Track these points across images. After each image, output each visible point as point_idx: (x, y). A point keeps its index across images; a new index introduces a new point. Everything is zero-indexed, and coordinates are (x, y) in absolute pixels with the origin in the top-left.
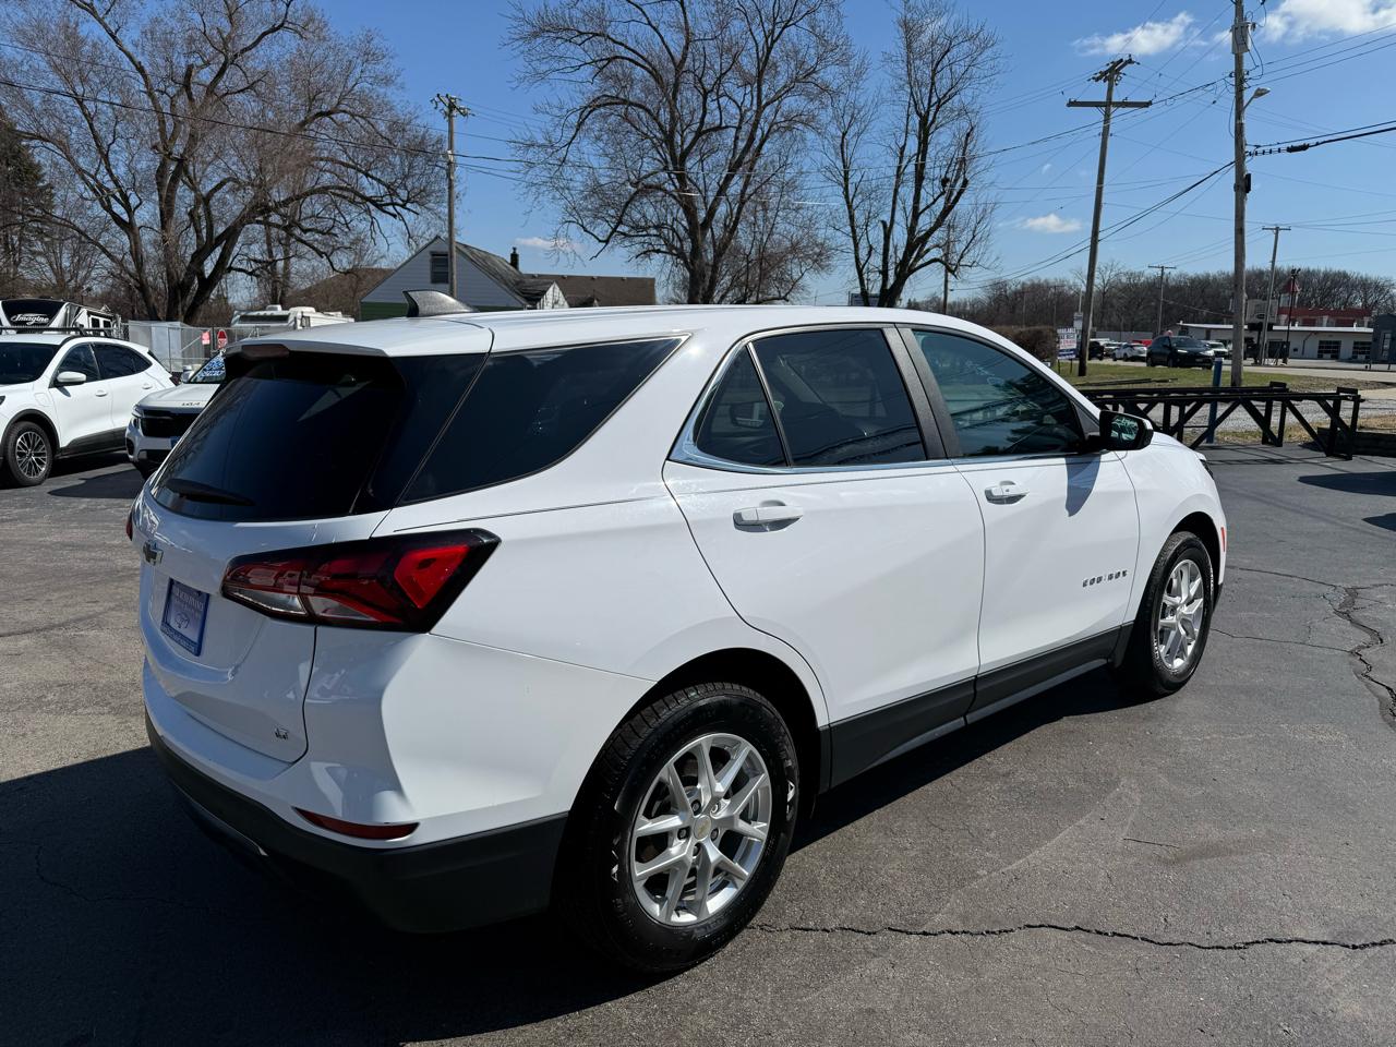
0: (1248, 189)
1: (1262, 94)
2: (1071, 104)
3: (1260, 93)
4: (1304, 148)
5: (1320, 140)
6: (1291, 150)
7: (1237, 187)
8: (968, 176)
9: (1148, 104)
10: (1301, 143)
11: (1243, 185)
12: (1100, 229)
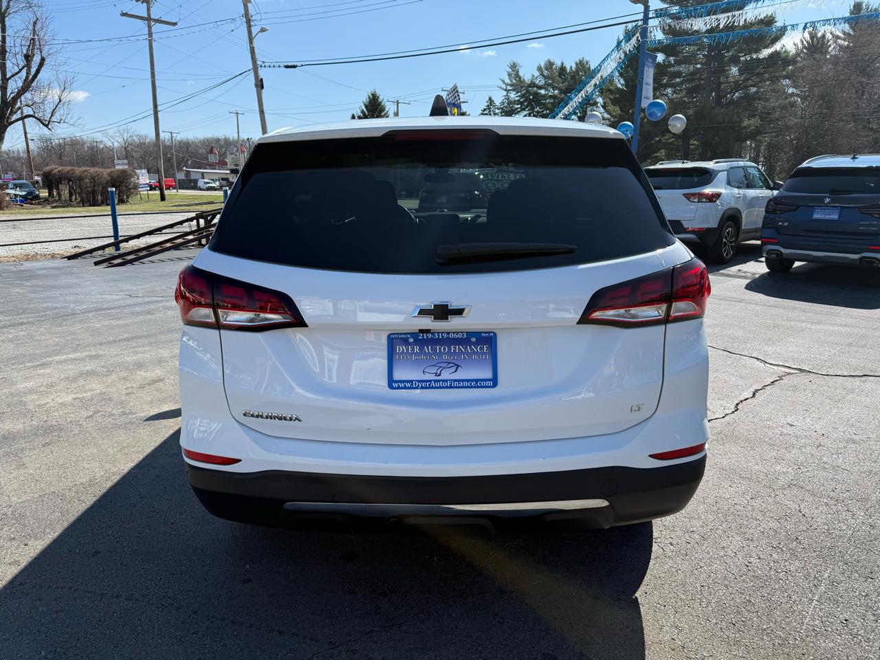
0: (262, 87)
1: (264, 31)
2: (124, 14)
3: (263, 30)
4: (294, 67)
5: (304, 63)
6: (287, 67)
7: (256, 85)
8: (44, 54)
9: (175, 24)
10: (293, 64)
11: (260, 85)
12: (158, 104)
